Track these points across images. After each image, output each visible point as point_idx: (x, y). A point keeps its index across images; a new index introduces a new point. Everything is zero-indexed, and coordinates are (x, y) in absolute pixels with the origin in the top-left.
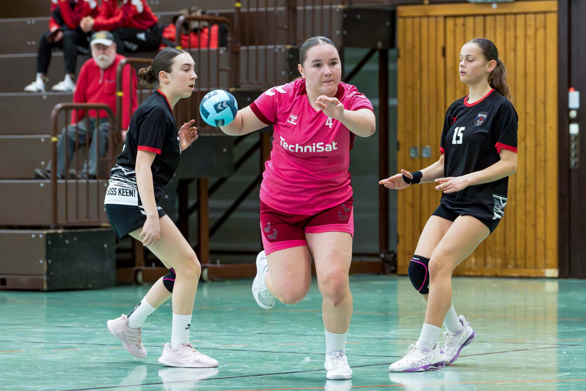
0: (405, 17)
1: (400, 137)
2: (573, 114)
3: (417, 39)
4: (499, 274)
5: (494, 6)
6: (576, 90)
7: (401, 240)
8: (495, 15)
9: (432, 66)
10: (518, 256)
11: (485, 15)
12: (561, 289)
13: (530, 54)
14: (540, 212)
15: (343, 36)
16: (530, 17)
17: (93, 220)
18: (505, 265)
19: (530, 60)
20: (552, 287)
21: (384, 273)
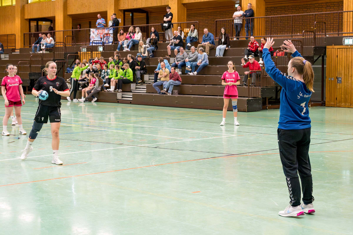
0: (328, 48)
1: (327, 75)
3: (331, 53)
4: (349, 107)
5: (349, 46)
7: (326, 98)
8: (349, 48)
9: (334, 59)
11: (347, 48)
15: (314, 53)
17: (257, 96)
18: (351, 105)
21: (322, 106)
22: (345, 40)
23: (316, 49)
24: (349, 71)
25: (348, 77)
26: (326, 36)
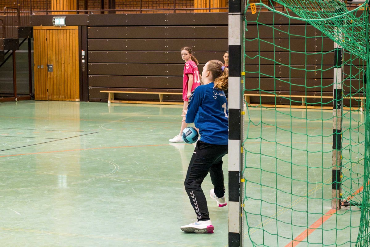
0: (35, 29)
1: (35, 62)
2: (83, 57)
3: (39, 35)
4: (63, 100)
5: (61, 27)
6: (84, 51)
7: (35, 90)
8: (61, 29)
9: (43, 43)
10: (69, 95)
11: (58, 29)
12: (80, 105)
13: (71, 40)
14: (74, 83)
15: (19, 35)
16: (71, 31)
18: (65, 97)
19: (71, 42)
20: (78, 103)
21: (31, 99)
22: (55, 19)
23: (20, 30)
24: (61, 56)
25: (60, 64)
26: (32, 14)
